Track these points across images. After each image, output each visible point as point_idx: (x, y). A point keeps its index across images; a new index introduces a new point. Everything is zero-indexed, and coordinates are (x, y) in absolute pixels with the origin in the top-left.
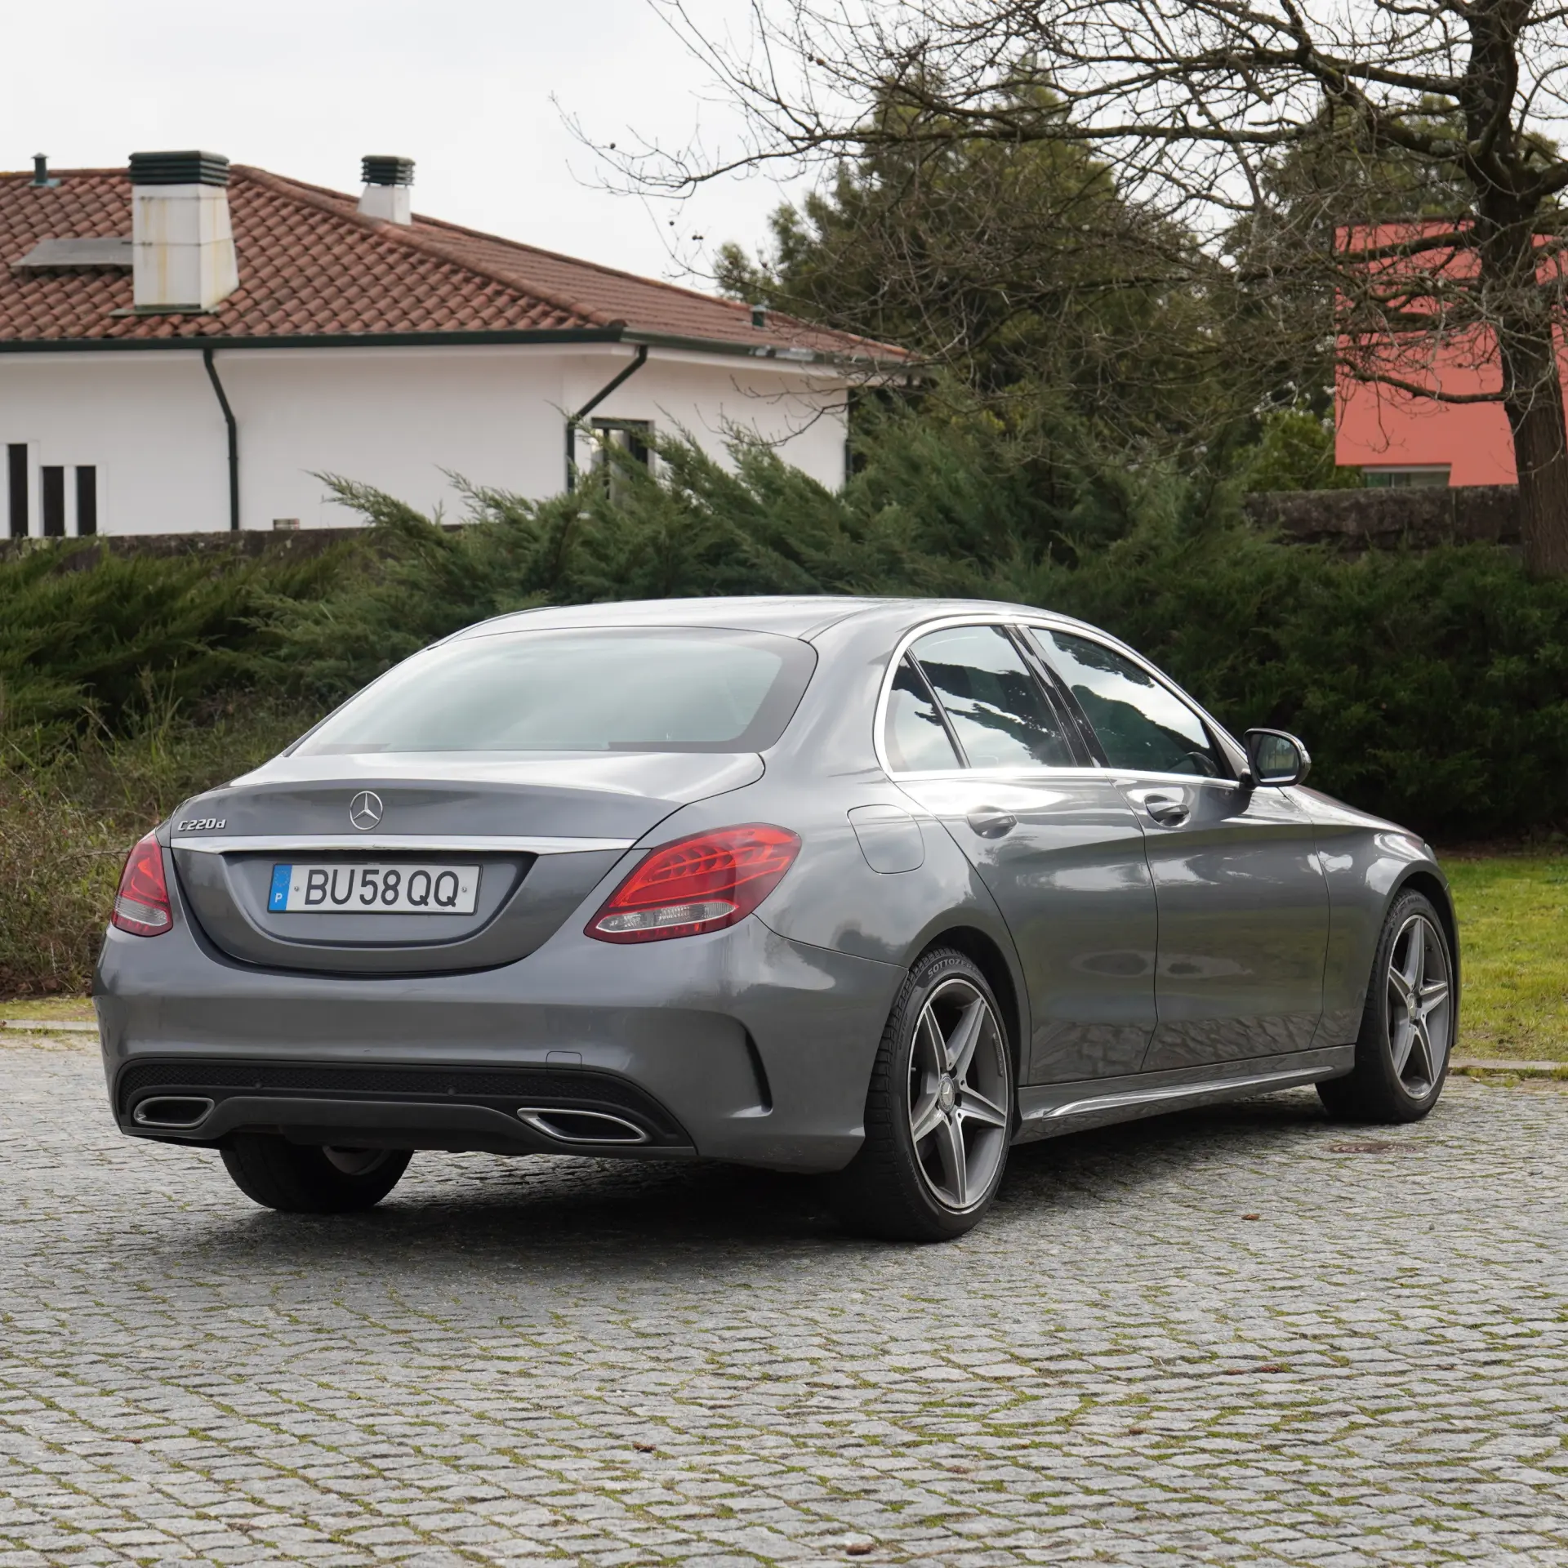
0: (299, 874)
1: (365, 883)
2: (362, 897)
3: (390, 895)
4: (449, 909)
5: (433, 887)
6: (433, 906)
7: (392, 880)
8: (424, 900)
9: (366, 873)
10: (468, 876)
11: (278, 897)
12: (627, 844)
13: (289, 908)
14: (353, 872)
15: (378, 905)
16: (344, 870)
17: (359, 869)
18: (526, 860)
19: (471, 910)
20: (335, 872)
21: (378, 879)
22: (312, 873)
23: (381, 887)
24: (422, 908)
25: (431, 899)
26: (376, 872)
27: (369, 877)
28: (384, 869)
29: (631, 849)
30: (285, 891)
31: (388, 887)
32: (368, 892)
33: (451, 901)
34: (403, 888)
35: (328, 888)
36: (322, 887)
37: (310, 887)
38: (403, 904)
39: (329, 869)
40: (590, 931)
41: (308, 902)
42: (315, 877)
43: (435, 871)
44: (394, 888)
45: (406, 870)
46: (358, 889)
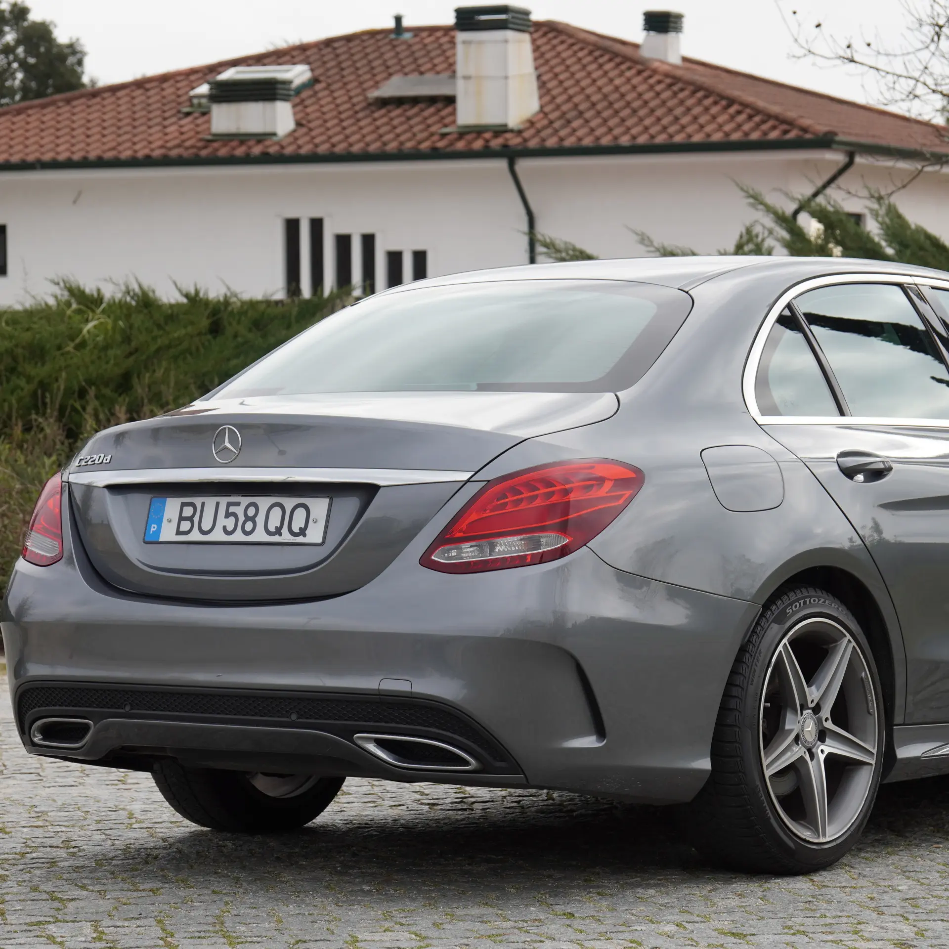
0: (172, 506)
1: (228, 515)
2: (225, 528)
3: (249, 526)
4: (300, 539)
5: (287, 518)
6: (286, 537)
7: (251, 512)
8: (278, 531)
9: (229, 504)
10: (319, 506)
11: (153, 528)
12: (465, 476)
13: (161, 539)
14: (218, 504)
15: (238, 536)
16: (210, 502)
17: (224, 501)
18: (369, 491)
19: (320, 541)
20: (203, 504)
22: (183, 505)
23: (242, 519)
24: (276, 539)
25: (285, 530)
26: (238, 504)
27: (232, 509)
28: (245, 501)
29: (468, 481)
30: (160, 522)
31: (247, 518)
32: (230, 523)
34: (260, 520)
35: (196, 519)
36: (190, 519)
37: (181, 518)
38: (260, 535)
39: (198, 501)
40: (426, 562)
41: (178, 532)
42: (185, 509)
43: (289, 503)
44: (253, 519)
45: (264, 503)
46: (222, 521)
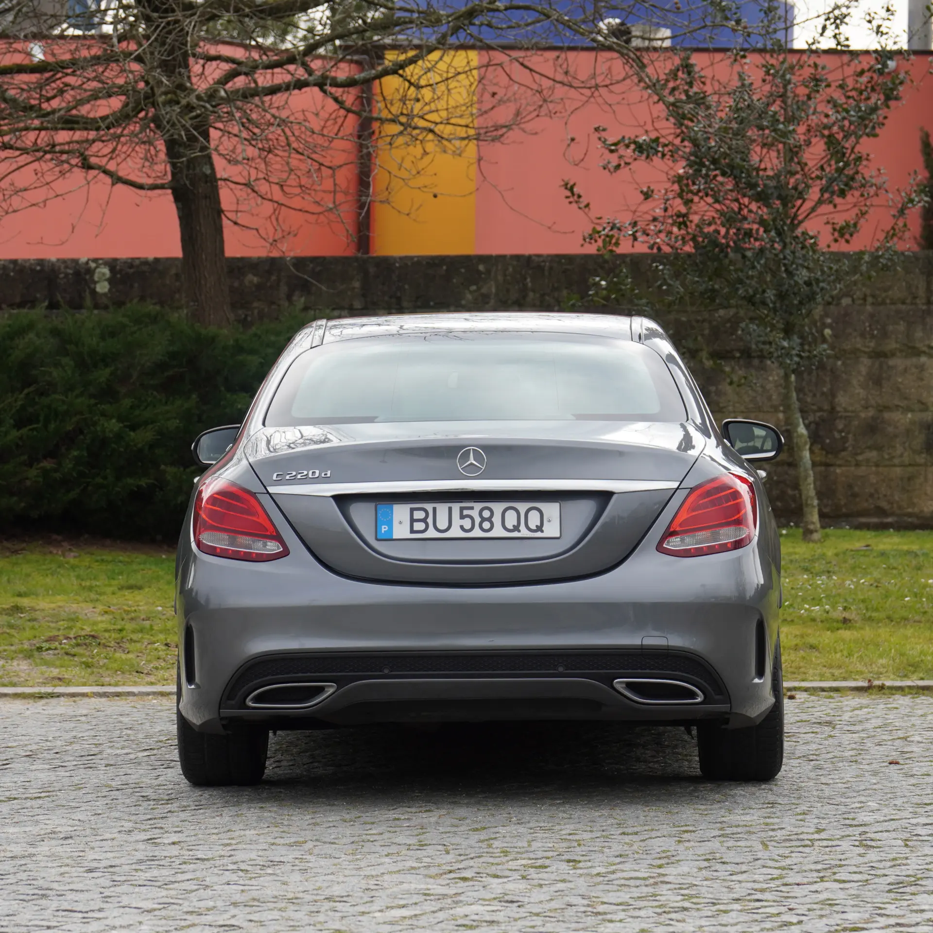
0: (401, 512)
1: (462, 517)
2: (462, 527)
3: (486, 525)
4: (538, 534)
6: (524, 532)
7: (486, 514)
8: (516, 528)
9: (462, 509)
10: (551, 510)
11: (384, 529)
12: (675, 485)
13: (394, 537)
14: (450, 509)
15: (477, 533)
16: (442, 509)
17: (456, 507)
18: (605, 496)
19: (558, 535)
20: (435, 509)
21: (475, 513)
22: (412, 510)
23: (478, 520)
24: (515, 534)
25: (522, 527)
26: (472, 508)
27: (465, 512)
28: (478, 506)
29: (678, 488)
30: (390, 524)
31: (483, 520)
32: (467, 523)
33: (540, 528)
34: (497, 519)
35: (430, 520)
36: (424, 520)
37: (413, 521)
38: (498, 531)
39: (429, 507)
40: (660, 548)
41: (412, 531)
42: (415, 513)
43: (523, 507)
44: (489, 519)
45: (498, 507)
46: (457, 521)
